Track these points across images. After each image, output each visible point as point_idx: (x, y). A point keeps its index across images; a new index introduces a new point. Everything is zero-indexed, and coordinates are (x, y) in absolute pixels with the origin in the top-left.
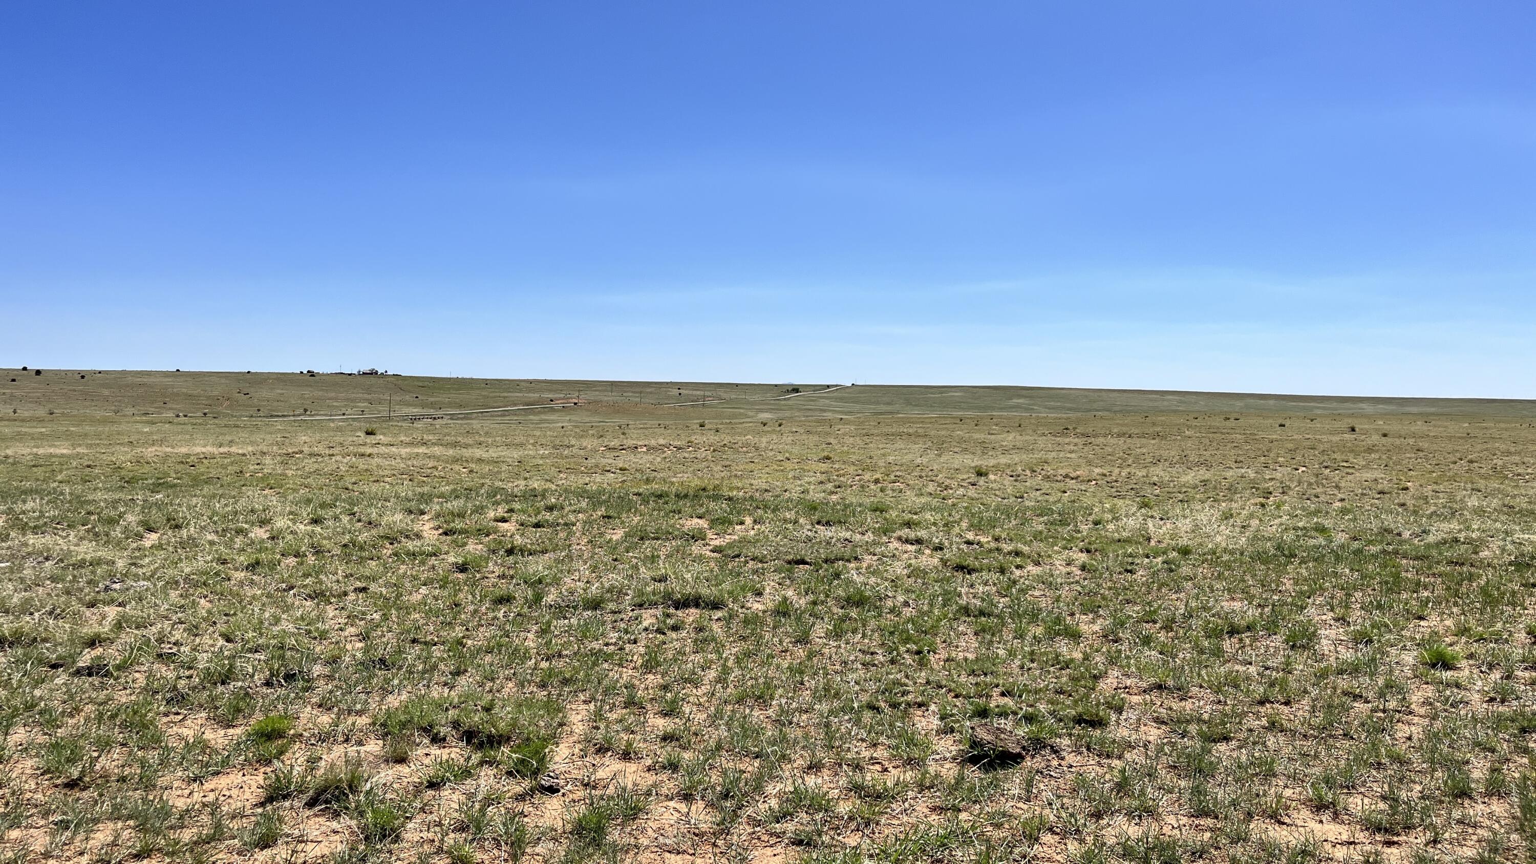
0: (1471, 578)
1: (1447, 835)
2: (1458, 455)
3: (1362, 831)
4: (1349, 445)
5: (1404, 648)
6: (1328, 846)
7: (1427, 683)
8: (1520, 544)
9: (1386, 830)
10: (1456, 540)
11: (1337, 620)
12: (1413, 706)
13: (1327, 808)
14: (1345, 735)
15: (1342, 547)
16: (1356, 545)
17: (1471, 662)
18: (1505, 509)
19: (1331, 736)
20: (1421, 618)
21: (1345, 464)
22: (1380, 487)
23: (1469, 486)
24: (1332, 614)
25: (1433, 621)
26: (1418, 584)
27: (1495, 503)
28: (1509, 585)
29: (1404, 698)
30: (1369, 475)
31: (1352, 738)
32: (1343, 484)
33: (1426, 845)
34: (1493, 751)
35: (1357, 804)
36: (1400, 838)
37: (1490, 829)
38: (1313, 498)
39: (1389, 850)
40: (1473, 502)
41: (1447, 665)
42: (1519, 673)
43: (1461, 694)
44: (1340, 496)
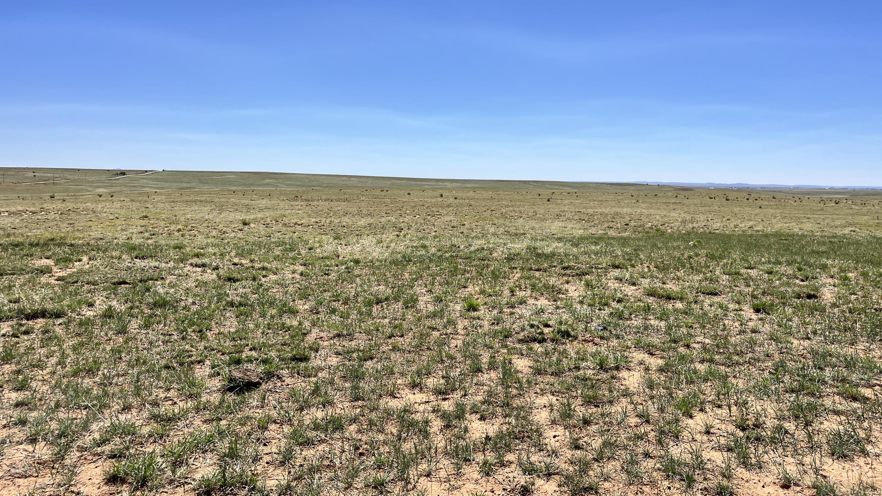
0: (488, 266)
1: (470, 392)
2: (487, 208)
3: (433, 395)
4: (440, 203)
5: (457, 303)
6: (416, 406)
7: (466, 319)
8: (510, 249)
9: (443, 393)
10: (483, 249)
11: (427, 292)
12: (459, 331)
13: (417, 386)
14: (428, 349)
15: (433, 255)
16: (440, 253)
17: (485, 307)
18: (505, 233)
19: (420, 350)
20: (465, 287)
21: (437, 213)
22: (452, 224)
23: (491, 222)
24: (425, 289)
25: (470, 289)
26: (465, 271)
27: (501, 230)
28: (504, 269)
29: (455, 327)
30: (448, 218)
31: (431, 350)
32: (436, 224)
33: (461, 398)
34: (492, 348)
35: (431, 382)
36: (450, 396)
37: (489, 386)
38: (422, 231)
39: (443, 403)
40: (492, 230)
41: (475, 310)
42: (505, 310)
43: (479, 322)
44: (434, 230)
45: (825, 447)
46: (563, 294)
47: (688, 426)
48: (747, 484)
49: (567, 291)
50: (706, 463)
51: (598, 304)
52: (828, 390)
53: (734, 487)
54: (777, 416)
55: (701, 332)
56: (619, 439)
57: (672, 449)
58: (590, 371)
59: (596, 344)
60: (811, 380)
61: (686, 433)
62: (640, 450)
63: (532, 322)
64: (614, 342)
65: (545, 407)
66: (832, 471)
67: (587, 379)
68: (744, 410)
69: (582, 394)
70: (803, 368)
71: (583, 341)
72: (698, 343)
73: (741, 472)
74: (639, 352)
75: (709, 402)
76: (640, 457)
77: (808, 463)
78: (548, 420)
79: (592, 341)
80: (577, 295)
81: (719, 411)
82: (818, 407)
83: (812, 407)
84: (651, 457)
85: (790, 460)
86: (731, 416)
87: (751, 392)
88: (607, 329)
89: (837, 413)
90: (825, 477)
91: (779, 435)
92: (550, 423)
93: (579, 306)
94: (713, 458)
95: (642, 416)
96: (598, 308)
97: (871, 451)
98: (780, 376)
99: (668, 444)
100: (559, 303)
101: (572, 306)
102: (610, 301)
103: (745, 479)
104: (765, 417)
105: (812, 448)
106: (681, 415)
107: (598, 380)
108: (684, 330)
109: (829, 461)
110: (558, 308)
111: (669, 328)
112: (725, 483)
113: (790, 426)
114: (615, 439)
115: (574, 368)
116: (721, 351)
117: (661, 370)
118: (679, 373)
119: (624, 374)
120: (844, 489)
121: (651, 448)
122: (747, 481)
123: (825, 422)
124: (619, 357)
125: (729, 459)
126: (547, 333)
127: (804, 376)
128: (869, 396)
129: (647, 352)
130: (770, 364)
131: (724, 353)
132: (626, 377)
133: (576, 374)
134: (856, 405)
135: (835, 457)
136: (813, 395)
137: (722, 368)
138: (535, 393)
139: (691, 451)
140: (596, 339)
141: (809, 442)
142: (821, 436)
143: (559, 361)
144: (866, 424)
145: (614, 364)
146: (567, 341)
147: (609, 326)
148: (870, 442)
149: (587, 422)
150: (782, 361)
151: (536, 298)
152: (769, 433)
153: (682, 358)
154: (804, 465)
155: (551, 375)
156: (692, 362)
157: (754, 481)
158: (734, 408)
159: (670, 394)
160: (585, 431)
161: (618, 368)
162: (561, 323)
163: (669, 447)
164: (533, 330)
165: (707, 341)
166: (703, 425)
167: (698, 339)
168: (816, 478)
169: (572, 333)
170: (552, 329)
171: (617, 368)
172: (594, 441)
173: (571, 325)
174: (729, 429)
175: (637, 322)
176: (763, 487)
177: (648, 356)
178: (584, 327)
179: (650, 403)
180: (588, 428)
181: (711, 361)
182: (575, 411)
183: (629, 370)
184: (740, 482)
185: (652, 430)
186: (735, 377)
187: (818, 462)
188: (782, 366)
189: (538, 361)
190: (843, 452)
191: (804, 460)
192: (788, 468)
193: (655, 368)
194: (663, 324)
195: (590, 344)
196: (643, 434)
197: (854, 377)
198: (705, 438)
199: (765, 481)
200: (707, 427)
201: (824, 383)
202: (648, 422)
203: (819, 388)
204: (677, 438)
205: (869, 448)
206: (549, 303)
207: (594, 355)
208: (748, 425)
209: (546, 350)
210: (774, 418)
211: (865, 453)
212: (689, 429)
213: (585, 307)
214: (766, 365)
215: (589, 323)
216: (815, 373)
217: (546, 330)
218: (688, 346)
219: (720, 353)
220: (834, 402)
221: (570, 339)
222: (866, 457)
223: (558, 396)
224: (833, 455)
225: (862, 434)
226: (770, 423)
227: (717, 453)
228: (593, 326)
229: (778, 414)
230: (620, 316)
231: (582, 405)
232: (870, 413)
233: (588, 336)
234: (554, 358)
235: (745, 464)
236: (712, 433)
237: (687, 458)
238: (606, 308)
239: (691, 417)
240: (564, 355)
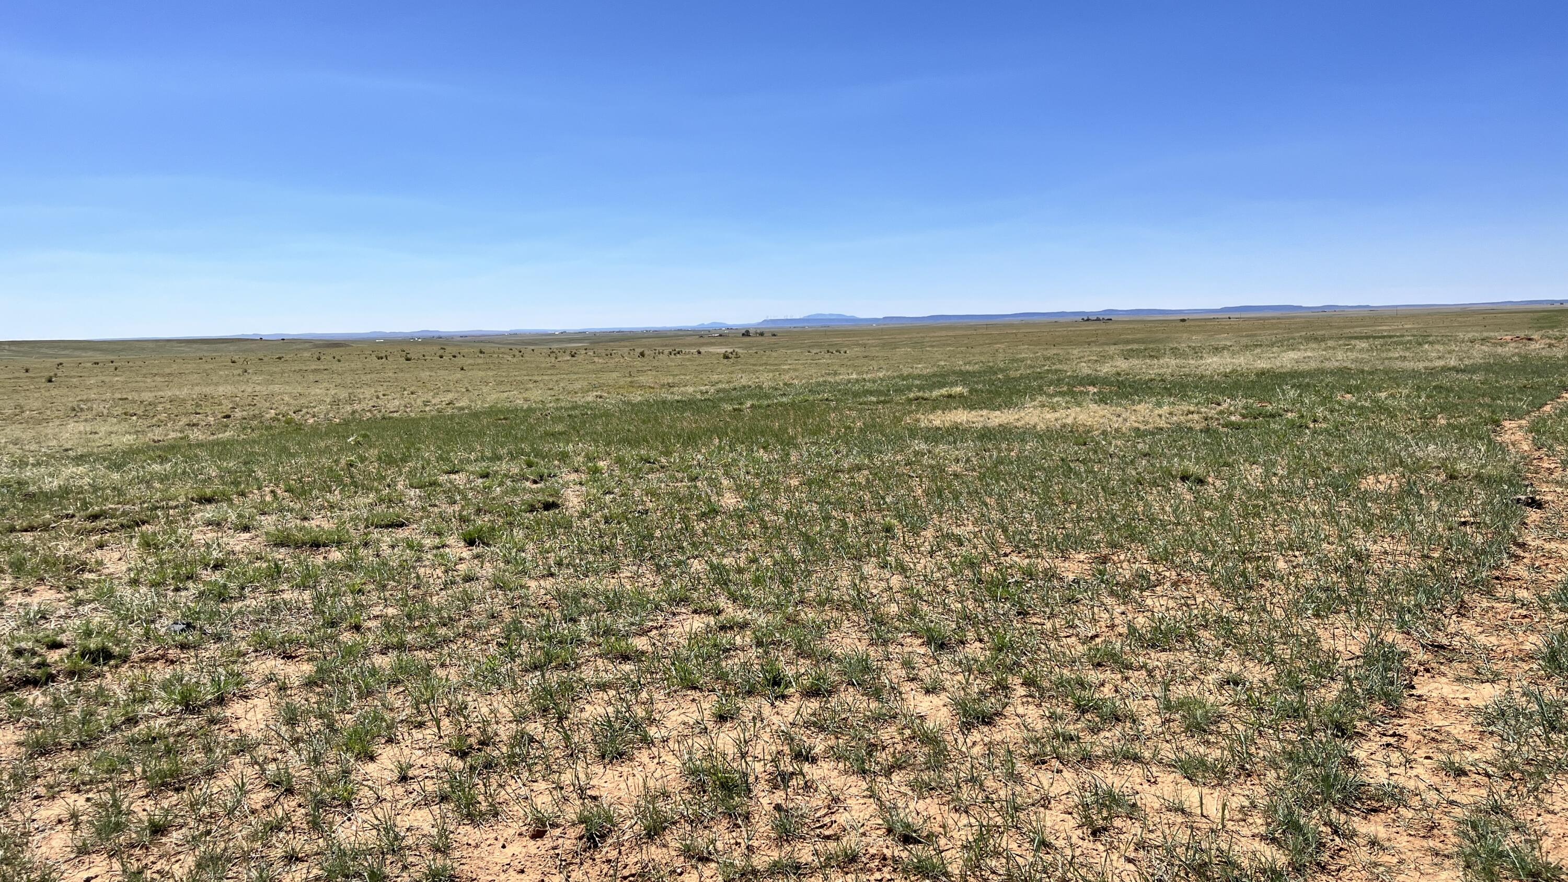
45: (591, 748)
46: (91, 571)
47: (368, 777)
48: (476, 852)
49: (100, 563)
50: (404, 838)
51: (173, 578)
52: (586, 652)
53: (455, 865)
54: (515, 716)
55: (380, 598)
56: (231, 844)
57: (340, 829)
58: (160, 721)
59: (172, 662)
60: (560, 642)
61: (365, 791)
62: (278, 852)
63: (16, 645)
64: (212, 650)
65: (60, 822)
66: (605, 785)
67: (154, 739)
68: (462, 719)
69: (144, 771)
70: (547, 626)
71: (142, 661)
72: (376, 617)
73: (466, 833)
74: (264, 658)
75: (402, 721)
76: (278, 866)
77: (568, 782)
78: (69, 849)
79: (163, 657)
80: (124, 569)
81: (417, 734)
82: (575, 685)
83: (566, 687)
84: (301, 860)
85: (542, 785)
86: (441, 737)
87: (470, 686)
88: (194, 628)
89: (603, 687)
90: (595, 798)
91: (520, 748)
92: (73, 856)
93: (128, 591)
94: (415, 824)
95: (278, 783)
96: (172, 587)
97: (656, 736)
98: (514, 647)
99: (331, 824)
100: (81, 592)
101: (111, 591)
102: (199, 570)
103: (473, 843)
104: (497, 723)
105: (572, 755)
106: (352, 760)
107: (180, 734)
108: (349, 600)
109: (598, 769)
110: (79, 603)
111: (320, 599)
112: (440, 861)
113: (535, 728)
114: (222, 845)
115: (124, 723)
116: (417, 624)
117: (310, 684)
118: (343, 682)
119: (237, 708)
120: (625, 809)
121: (299, 843)
122: (477, 846)
123: (587, 707)
124: (222, 678)
125: (444, 817)
126: (56, 662)
127: (550, 638)
128: (645, 648)
129: (279, 654)
130: (498, 630)
131: (422, 626)
132: (240, 713)
133: (128, 734)
134: (627, 667)
135: (606, 761)
136: (565, 666)
137: (420, 654)
138: (35, 798)
139: (376, 822)
140: (170, 651)
141: (567, 747)
142: (583, 732)
143: (88, 715)
144: (644, 695)
145: (213, 694)
146: (106, 668)
147: (199, 619)
148: (652, 721)
149: (158, 829)
150: (516, 622)
151: (26, 591)
152: (504, 750)
153: (349, 652)
154: (562, 788)
155: (72, 750)
156: (367, 654)
157: (488, 842)
158: (445, 722)
159: (331, 726)
160: (156, 850)
161: (223, 700)
162: (88, 634)
163: (335, 828)
164: (21, 661)
165: (391, 611)
166: (392, 767)
167: (376, 611)
168: (583, 804)
169: (116, 650)
170: (67, 651)
171: (221, 701)
172: (177, 865)
173: (112, 634)
174: (439, 762)
175: (256, 601)
176: (504, 847)
177: (282, 661)
178: (142, 632)
179: (291, 752)
180: (164, 840)
181: (401, 646)
182: (130, 812)
183: (247, 697)
184: (464, 853)
185: (300, 806)
186: (443, 665)
187: (582, 776)
188: (516, 629)
189: (38, 726)
190: (617, 748)
191: (562, 779)
192: (539, 801)
193: (297, 683)
194: (307, 595)
195: (159, 665)
196: (283, 818)
197: (621, 624)
198: (400, 790)
199: (505, 835)
200: (401, 769)
201: (580, 642)
202: (290, 791)
203: (573, 652)
204: (349, 805)
205: (653, 731)
206: (59, 596)
207: (166, 686)
208: (471, 747)
209: (55, 699)
210: (510, 722)
211: (647, 742)
212: (370, 783)
213: (143, 590)
214: (492, 632)
215: (153, 622)
216: (564, 629)
217: (53, 656)
218: (357, 628)
219: (415, 628)
220: (597, 670)
221: (112, 662)
222: (650, 748)
223: (87, 792)
224: (603, 757)
225: (640, 712)
226: (505, 732)
227: (422, 812)
228: (162, 627)
229: (516, 712)
230: (222, 596)
231: (147, 796)
232: (649, 676)
233: (154, 648)
234: (77, 712)
235: (472, 817)
236: (411, 778)
237: (370, 837)
238: (190, 584)
239: (372, 758)
240: (100, 699)
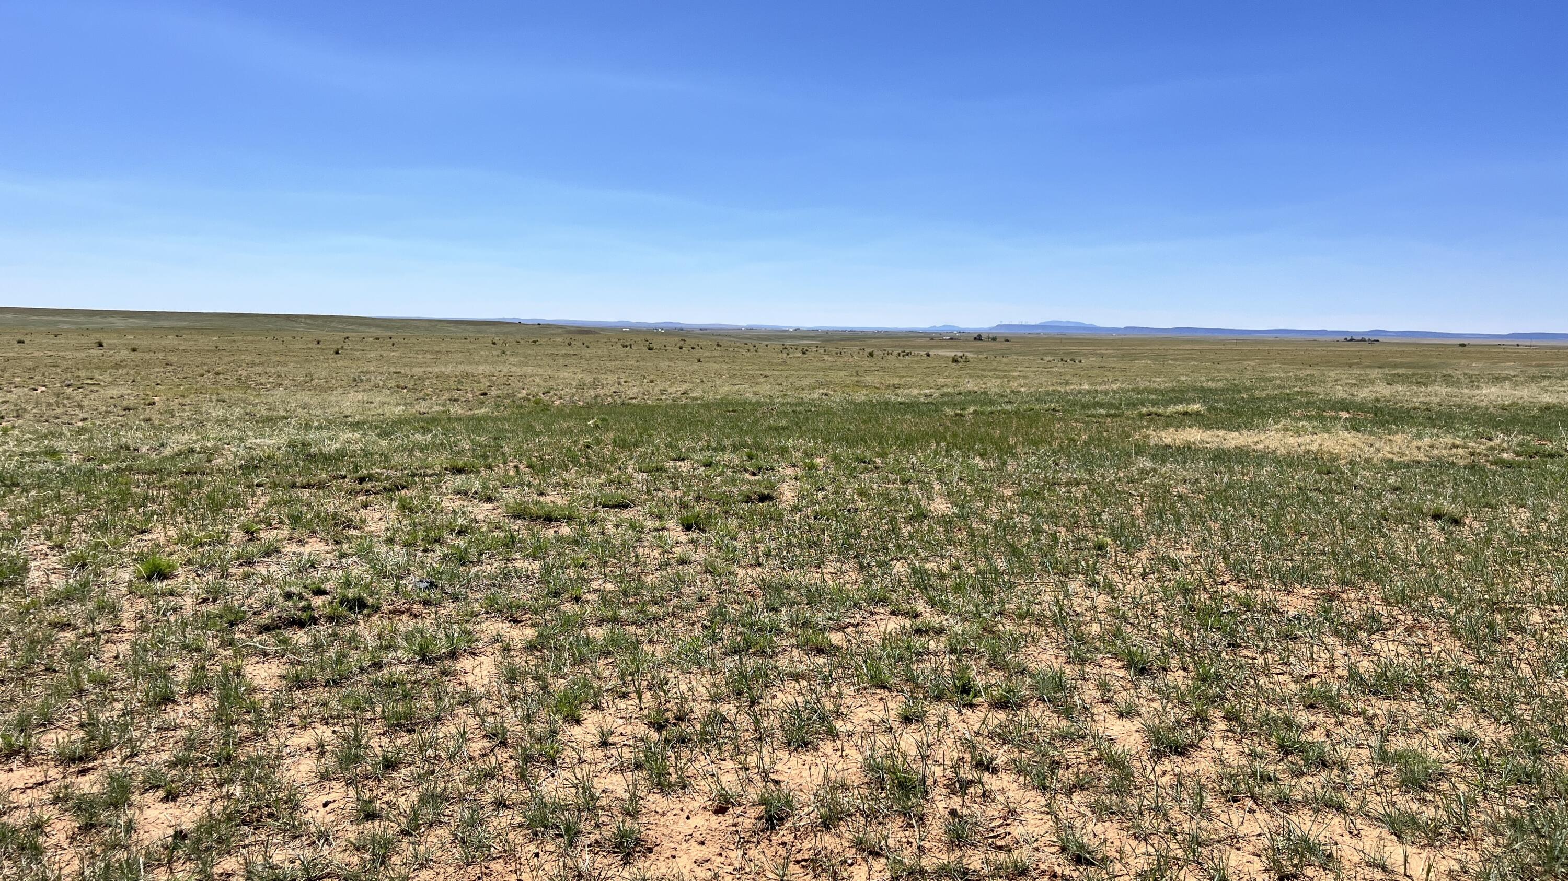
0: (199, 486)
1: (145, 746)
2: (205, 368)
3: (56, 766)
4: (96, 361)
5: (122, 566)
6: (14, 796)
7: (142, 597)
8: (250, 448)
9: (81, 759)
10: (192, 451)
11: (52, 548)
12: (124, 624)
13: (18, 753)
14: (47, 670)
15: (73, 469)
16: (89, 465)
17: (188, 568)
18: (247, 417)
19: (29, 675)
20: (143, 532)
21: (89, 382)
22: (125, 403)
23: (214, 397)
24: (49, 543)
25: (158, 534)
26: (146, 498)
27: (238, 411)
28: (235, 488)
29: (116, 617)
30: (115, 392)
31: (55, 671)
32: (85, 403)
33: (122, 762)
34: (199, 650)
35: (51, 740)
36: (96, 763)
37: (189, 728)
38: (52, 420)
39: (81, 779)
40: (217, 412)
41: (163, 576)
42: (232, 570)
43: (173, 601)
44: (81, 416)
45: (779, 734)
46: (355, 528)
47: (573, 738)
48: (662, 820)
49: (363, 521)
50: (598, 799)
51: (423, 540)
52: (784, 642)
53: (642, 829)
54: (710, 696)
55: (600, 573)
56: (450, 785)
57: (544, 784)
58: (401, 668)
59: (416, 616)
60: (760, 630)
61: (569, 751)
62: (488, 798)
63: (287, 589)
64: (450, 608)
65: (309, 749)
66: (789, 771)
67: (394, 683)
68: (662, 694)
69: (383, 712)
70: (750, 614)
71: (390, 612)
72: (595, 591)
73: (655, 801)
74: (494, 620)
75: (608, 690)
76: (489, 810)
77: (753, 764)
78: (313, 774)
79: (408, 610)
80: (383, 528)
81: (621, 704)
82: (769, 672)
83: (761, 673)
84: (506, 807)
85: (729, 765)
86: (641, 709)
87: (673, 663)
88: (436, 587)
89: (796, 677)
90: (777, 783)
91: (713, 726)
92: (316, 781)
93: (384, 549)
94: (611, 787)
95: (494, 735)
96: (422, 548)
97: (841, 729)
98: (717, 631)
99: (537, 777)
100: (345, 546)
101: (371, 547)
102: (445, 534)
103: (660, 811)
104: (694, 700)
105: (760, 739)
106: (560, 722)
107: (416, 682)
108: (571, 572)
109: (784, 755)
110: (343, 556)
111: (548, 570)
112: (629, 824)
113: (728, 709)
114: (443, 785)
115: (370, 666)
116: (631, 600)
117: (531, 647)
118: (559, 649)
119: (466, 663)
120: (805, 796)
121: (509, 791)
122: (663, 815)
123: (779, 694)
124: (456, 635)
125: (635, 785)
126: (319, 607)
127: (752, 625)
128: (840, 643)
129: (507, 618)
130: (704, 612)
131: (636, 603)
132: (468, 668)
133: (373, 676)
134: (821, 660)
135: (792, 748)
136: (762, 653)
137: (631, 629)
138: (290, 726)
139: (576, 781)
140: (415, 606)
141: (756, 731)
142: (772, 718)
143: (341, 658)
144: (834, 689)
145: (447, 648)
146: (360, 616)
147: (441, 579)
148: (839, 715)
149: (390, 765)
150: (722, 606)
151: (300, 541)
152: (698, 727)
153: (567, 623)
154: (747, 769)
155: (325, 686)
156: (583, 626)
157: (674, 812)
158: (647, 695)
159: (544, 688)
160: (387, 782)
161: (454, 654)
162: (348, 584)
163: (539, 781)
164: (290, 603)
165: (609, 586)
166: (596, 732)
167: (595, 585)
168: (765, 787)
169: (370, 601)
170: (329, 597)
171: (453, 655)
172: (404, 798)
173: (367, 586)
174: (637, 732)
175: (492, 567)
176: (688, 818)
177: (509, 625)
178: (392, 587)
179: (509, 709)
180: (394, 774)
181: (615, 620)
182: (367, 747)
183: (475, 654)
184: (651, 819)
185: (511, 758)
186: (650, 641)
187: (767, 760)
188: (721, 614)
189: (299, 662)
190: (803, 737)
191: (748, 760)
192: (724, 779)
193: (520, 646)
194: (536, 566)
195: (405, 617)
196: (495, 767)
197: (820, 618)
198: (600, 754)
199: (690, 807)
200: (603, 735)
201: (779, 631)
202: (504, 744)
203: (771, 640)
204: (554, 763)
205: (838, 724)
206: (327, 548)
207: (408, 637)
208: (667, 720)
209: (315, 640)
210: (707, 701)
211: (833, 734)
212: (574, 745)
213: (397, 548)
214: (699, 614)
215: (402, 578)
216: (766, 617)
217: (317, 601)
218: (577, 599)
219: (629, 604)
220: (792, 660)
221: (365, 612)
222: (834, 741)
223: (334, 725)
224: (789, 745)
225: (829, 705)
226: (699, 709)
227: (618, 776)
228: (410, 583)
229: (712, 693)
230: (463, 560)
231: (384, 734)
232: (840, 671)
233: (401, 603)
234: (332, 653)
235: (662, 786)
236: (611, 744)
237: (569, 794)
238: (437, 546)
239: (578, 722)
240: (353, 644)
